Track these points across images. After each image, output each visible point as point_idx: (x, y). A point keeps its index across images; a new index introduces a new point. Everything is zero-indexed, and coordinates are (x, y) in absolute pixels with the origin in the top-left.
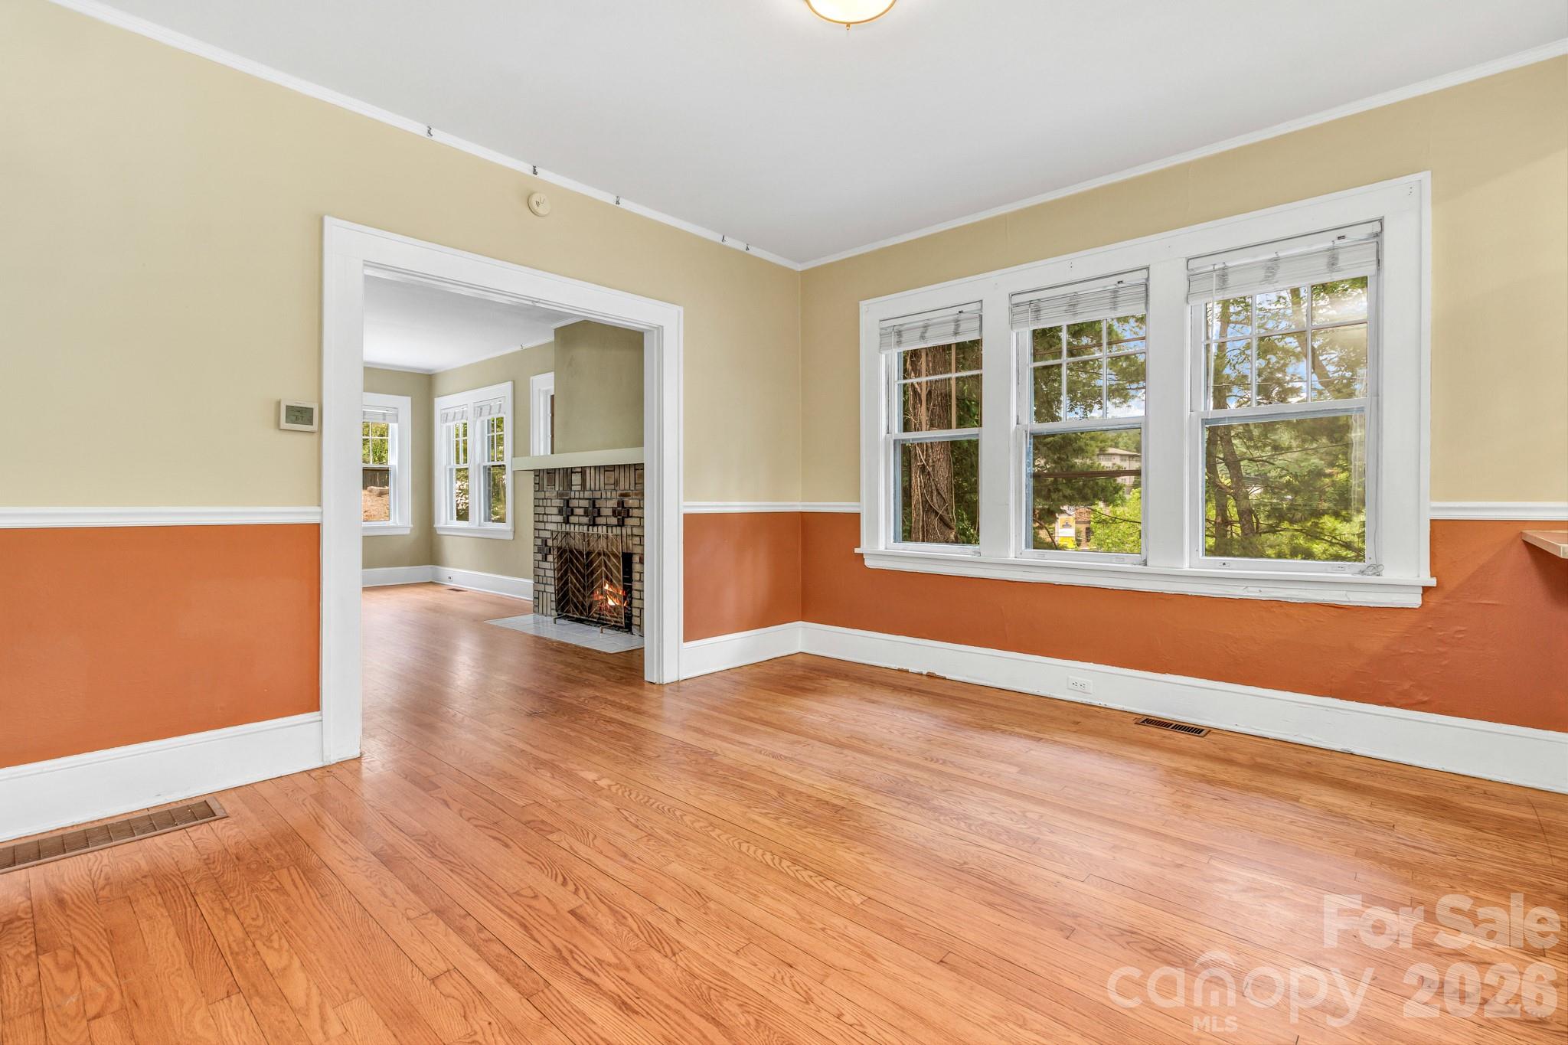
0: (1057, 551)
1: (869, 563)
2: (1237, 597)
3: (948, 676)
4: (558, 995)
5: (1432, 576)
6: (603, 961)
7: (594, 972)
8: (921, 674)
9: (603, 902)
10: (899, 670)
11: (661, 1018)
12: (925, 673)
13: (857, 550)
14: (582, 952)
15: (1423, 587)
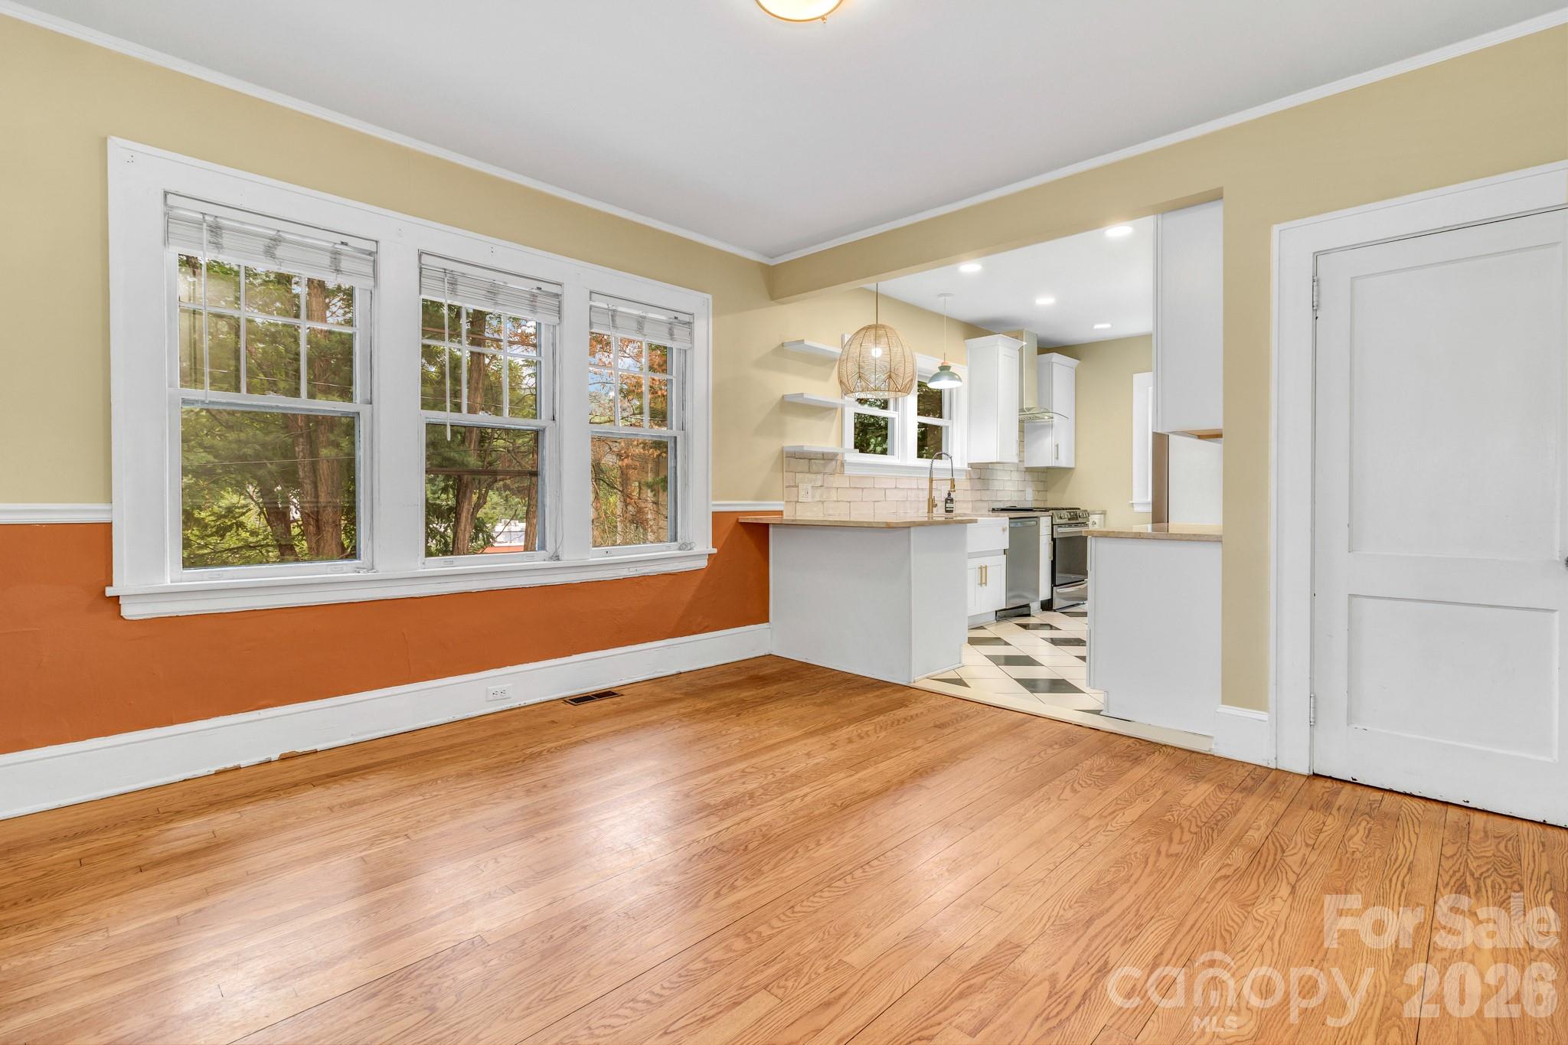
0: (476, 555)
1: (129, 611)
2: (621, 578)
3: (319, 747)
4: (1116, 1017)
5: (713, 547)
6: (1051, 992)
7: (1069, 996)
8: (269, 762)
9: (945, 1008)
10: (218, 773)
11: (1104, 947)
12: (275, 756)
13: (110, 592)
14: (1045, 1009)
15: (709, 555)
